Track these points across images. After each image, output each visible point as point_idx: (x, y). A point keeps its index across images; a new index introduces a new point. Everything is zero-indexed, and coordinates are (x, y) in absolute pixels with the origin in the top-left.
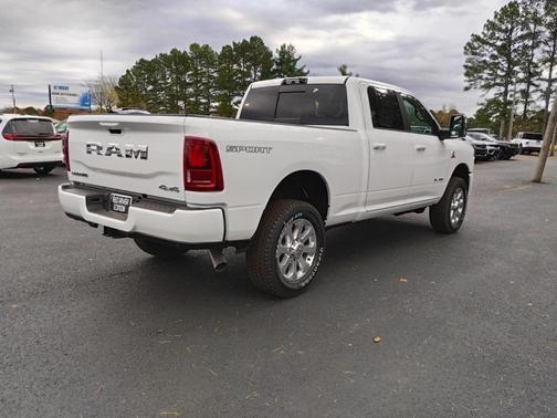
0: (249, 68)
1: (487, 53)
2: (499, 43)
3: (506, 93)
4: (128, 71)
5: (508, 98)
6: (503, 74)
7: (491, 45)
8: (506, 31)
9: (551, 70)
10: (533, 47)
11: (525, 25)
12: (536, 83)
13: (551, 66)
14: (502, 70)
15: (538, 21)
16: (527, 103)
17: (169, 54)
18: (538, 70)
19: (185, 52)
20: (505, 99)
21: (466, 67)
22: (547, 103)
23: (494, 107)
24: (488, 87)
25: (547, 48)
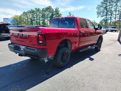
0: (48, 13)
1: (102, 9)
2: (104, 7)
3: (106, 17)
4: (21, 14)
5: (107, 19)
6: (106, 13)
7: (103, 7)
8: (106, 4)
9: (116, 12)
10: (112, 8)
11: (110, 3)
12: (113, 15)
13: (116, 11)
14: (105, 13)
15: (112, 2)
16: (111, 20)
17: (30, 10)
18: (113, 13)
19: (34, 10)
20: (106, 19)
21: (97, 12)
22: (115, 20)
23: (104, 21)
24: (102, 16)
25: (115, 7)
